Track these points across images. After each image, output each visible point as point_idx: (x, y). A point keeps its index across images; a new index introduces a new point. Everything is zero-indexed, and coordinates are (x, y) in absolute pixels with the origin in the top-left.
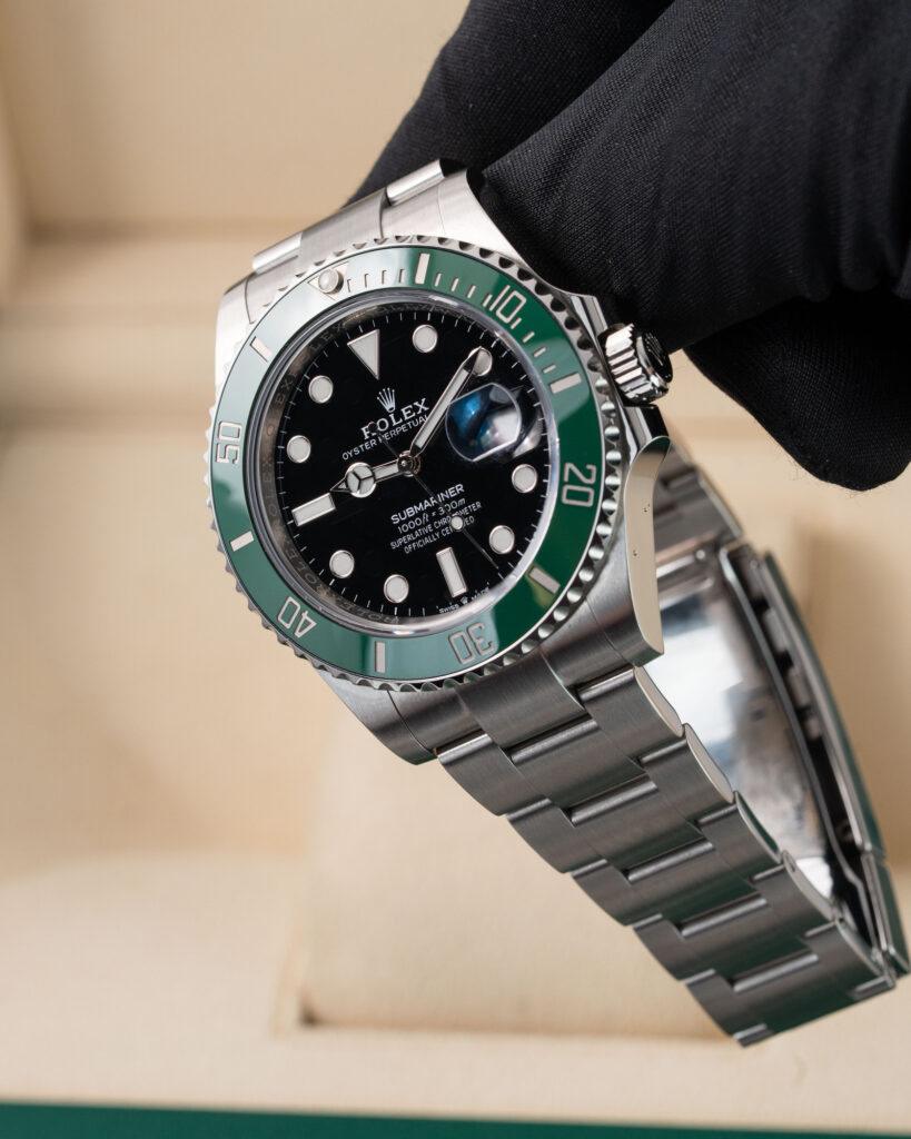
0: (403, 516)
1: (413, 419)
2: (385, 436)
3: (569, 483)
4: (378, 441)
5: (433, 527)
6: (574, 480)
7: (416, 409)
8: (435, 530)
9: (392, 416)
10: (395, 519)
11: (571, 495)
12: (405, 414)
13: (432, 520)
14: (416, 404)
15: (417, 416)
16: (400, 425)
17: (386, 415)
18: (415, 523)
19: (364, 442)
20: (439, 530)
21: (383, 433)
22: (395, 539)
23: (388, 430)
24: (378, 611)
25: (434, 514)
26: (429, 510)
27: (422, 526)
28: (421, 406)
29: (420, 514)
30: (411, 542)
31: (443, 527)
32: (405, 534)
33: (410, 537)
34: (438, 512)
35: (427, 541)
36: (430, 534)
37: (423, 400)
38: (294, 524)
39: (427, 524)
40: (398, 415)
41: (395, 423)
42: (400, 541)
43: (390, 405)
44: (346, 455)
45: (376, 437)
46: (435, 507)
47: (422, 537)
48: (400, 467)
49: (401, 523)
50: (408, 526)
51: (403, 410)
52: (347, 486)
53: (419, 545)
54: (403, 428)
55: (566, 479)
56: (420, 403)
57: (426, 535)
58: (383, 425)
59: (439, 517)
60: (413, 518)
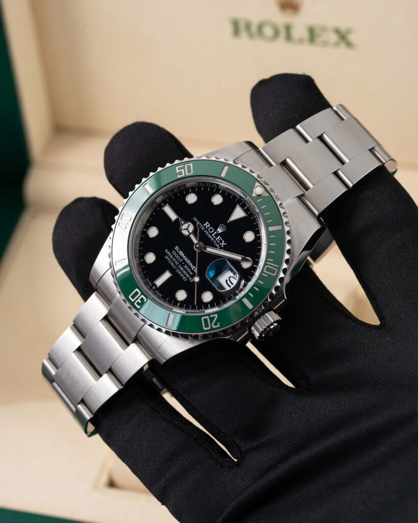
0: (179, 251)
1: (217, 242)
2: (207, 233)
3: (210, 318)
4: (204, 230)
5: (178, 265)
6: (212, 319)
7: (221, 242)
8: (177, 266)
9: (216, 233)
10: (177, 248)
11: (206, 320)
12: (218, 238)
13: (180, 263)
14: (223, 241)
15: (218, 243)
16: (213, 237)
17: (215, 230)
18: (177, 257)
19: (202, 224)
20: (178, 268)
21: (208, 231)
22: (169, 251)
23: (210, 233)
24: (140, 253)
25: (183, 263)
26: (184, 261)
27: (177, 260)
28: (223, 244)
29: (181, 257)
30: (170, 258)
31: (180, 269)
32: (172, 254)
33: (171, 256)
34: (184, 265)
35: (172, 264)
36: (175, 264)
37: (225, 244)
38: (162, 206)
39: (178, 262)
40: (217, 235)
41: (213, 235)
42: (169, 253)
43: (220, 230)
44: (195, 219)
45: (206, 229)
46: (186, 263)
47: (173, 262)
48: (197, 244)
49: (176, 251)
50: (175, 254)
51: (219, 237)
52: (184, 224)
53: (169, 261)
54: (212, 239)
55: (211, 316)
56: (224, 243)
57: (174, 263)
58: (211, 230)
59: (182, 266)
60: (179, 255)
